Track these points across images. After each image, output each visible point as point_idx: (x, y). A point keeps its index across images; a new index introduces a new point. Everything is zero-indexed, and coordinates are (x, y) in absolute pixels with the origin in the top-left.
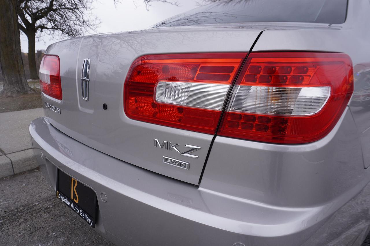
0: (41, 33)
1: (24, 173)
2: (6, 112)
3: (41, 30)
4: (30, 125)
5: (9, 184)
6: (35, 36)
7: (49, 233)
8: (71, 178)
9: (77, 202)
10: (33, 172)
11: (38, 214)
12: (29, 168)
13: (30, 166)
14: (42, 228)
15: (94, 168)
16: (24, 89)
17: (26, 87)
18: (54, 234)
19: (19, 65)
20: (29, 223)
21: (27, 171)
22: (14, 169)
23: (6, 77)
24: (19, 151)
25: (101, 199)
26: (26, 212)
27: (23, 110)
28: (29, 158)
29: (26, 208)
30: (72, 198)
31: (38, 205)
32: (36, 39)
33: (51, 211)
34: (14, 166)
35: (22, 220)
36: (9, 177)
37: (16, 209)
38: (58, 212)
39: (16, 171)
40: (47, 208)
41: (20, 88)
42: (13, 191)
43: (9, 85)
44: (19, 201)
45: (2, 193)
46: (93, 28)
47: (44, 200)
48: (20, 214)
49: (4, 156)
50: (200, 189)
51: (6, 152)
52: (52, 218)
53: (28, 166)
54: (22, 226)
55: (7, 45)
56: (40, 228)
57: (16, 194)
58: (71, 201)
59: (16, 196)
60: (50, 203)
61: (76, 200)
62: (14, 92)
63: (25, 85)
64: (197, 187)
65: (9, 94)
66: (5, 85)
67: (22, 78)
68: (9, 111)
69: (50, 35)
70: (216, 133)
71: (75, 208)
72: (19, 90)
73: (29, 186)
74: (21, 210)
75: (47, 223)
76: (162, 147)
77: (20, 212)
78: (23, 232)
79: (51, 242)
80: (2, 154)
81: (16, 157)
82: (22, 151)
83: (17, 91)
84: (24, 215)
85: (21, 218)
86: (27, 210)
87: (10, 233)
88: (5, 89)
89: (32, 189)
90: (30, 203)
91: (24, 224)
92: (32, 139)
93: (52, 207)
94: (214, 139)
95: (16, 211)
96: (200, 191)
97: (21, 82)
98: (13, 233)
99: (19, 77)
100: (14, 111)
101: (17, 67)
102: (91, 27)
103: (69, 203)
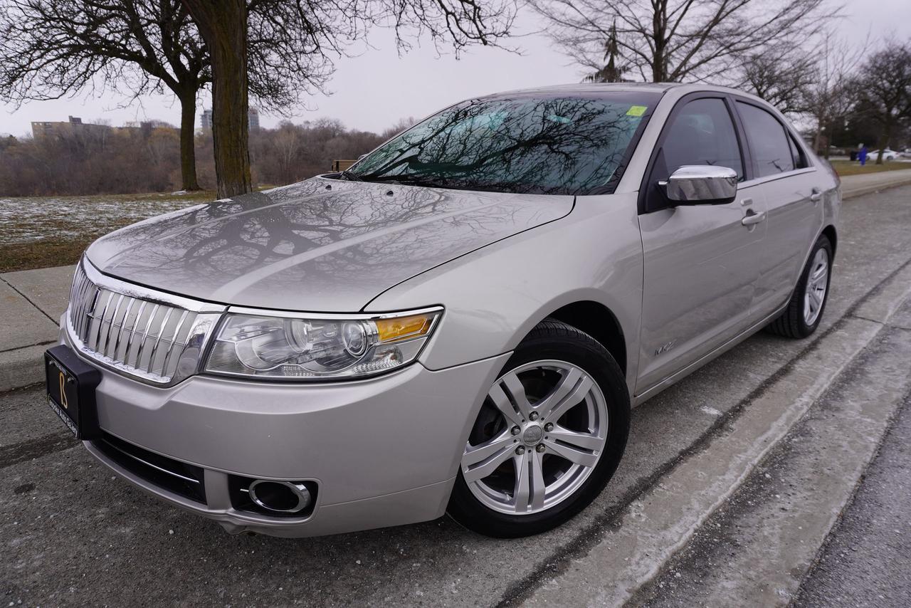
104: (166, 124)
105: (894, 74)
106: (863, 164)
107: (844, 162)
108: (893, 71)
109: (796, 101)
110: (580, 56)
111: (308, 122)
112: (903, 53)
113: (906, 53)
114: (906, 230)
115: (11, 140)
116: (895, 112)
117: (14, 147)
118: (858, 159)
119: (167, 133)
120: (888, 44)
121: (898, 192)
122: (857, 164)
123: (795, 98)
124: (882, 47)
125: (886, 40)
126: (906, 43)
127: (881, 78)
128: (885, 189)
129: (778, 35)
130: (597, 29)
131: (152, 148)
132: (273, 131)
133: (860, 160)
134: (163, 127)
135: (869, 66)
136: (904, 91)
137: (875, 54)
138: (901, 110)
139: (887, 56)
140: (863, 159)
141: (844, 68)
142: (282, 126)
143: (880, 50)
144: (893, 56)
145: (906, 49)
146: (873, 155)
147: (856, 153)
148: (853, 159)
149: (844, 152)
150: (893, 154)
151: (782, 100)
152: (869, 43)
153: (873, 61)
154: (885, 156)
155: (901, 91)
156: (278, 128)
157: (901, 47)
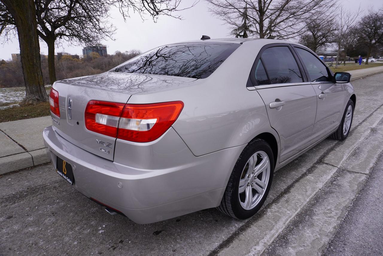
0: (60, 39)
1: (40, 165)
2: (28, 118)
3: (61, 37)
4: (43, 131)
5: (30, 172)
6: (55, 43)
7: (55, 201)
8: (63, 160)
9: (65, 173)
10: (47, 165)
11: (49, 190)
12: (44, 162)
13: (45, 161)
14: (51, 198)
15: (70, 152)
16: (43, 97)
17: (45, 95)
18: (58, 201)
19: (39, 76)
20: (43, 195)
21: (43, 164)
22: (34, 162)
23: (28, 87)
24: (38, 150)
25: (73, 168)
26: (41, 189)
27: (42, 116)
28: (45, 155)
29: (41, 187)
30: (63, 172)
31: (49, 185)
32: (56, 46)
33: (58, 188)
34: (34, 160)
35: (39, 193)
36: (30, 168)
37: (35, 187)
38: (62, 189)
39: (36, 164)
40: (55, 187)
41: (39, 97)
42: (33, 176)
43: (30, 94)
44: (37, 183)
45: (26, 178)
46: (109, 35)
47: (54, 183)
48: (38, 190)
49: (27, 153)
50: (114, 163)
51: (28, 150)
52: (57, 193)
53: (44, 160)
54: (39, 196)
55: (29, 60)
56: (49, 198)
57: (35, 179)
58: (63, 173)
59: (35, 180)
60: (57, 184)
61: (65, 172)
62: (34, 101)
63: (44, 94)
64: (113, 162)
65: (30, 102)
66: (27, 94)
67: (42, 87)
68: (30, 118)
69: (68, 41)
70: (117, 137)
71: (65, 177)
72: (39, 98)
73: (44, 174)
74: (38, 188)
75: (54, 195)
76: (99, 143)
77: (37, 189)
78: (39, 200)
79: (56, 205)
80: (25, 151)
81: (35, 154)
82: (40, 149)
83: (37, 99)
84: (40, 190)
85: (38, 192)
86: (42, 188)
87: (31, 200)
88: (27, 98)
89: (46, 176)
90: (44, 184)
91: (40, 195)
92: (45, 141)
93: (58, 187)
94: (116, 139)
95: (35, 188)
96: (114, 164)
97: (41, 92)
98: (32, 200)
99: (39, 87)
100: (34, 117)
101: (37, 78)
102: (107, 34)
103: (62, 175)
104: (67, 54)
105: (373, 25)
106: (360, 64)
107: (352, 64)
108: (372, 24)
109: (329, 38)
110: (229, 20)
111: (127, 52)
112: (376, 16)
113: (378, 16)
114: (369, 99)
115: (3, 62)
116: (374, 41)
117: (4, 65)
118: (358, 62)
119: (68, 58)
120: (370, 13)
121: (371, 78)
122: (358, 64)
123: (329, 37)
124: (367, 14)
125: (369, 11)
126: (377, 12)
127: (367, 27)
128: (365, 77)
129: (314, 8)
130: (234, 8)
131: (62, 64)
132: (112, 55)
133: (359, 63)
134: (66, 55)
135: (362, 22)
136: (377, 33)
137: (364, 17)
138: (376, 41)
139: (369, 18)
140: (361, 62)
141: (349, 23)
142: (116, 53)
143: (367, 15)
144: (372, 17)
145: (378, 14)
146: (365, 60)
147: (358, 60)
148: (356, 62)
149: (353, 59)
150: (373, 59)
151: (323, 38)
152: (360, 12)
153: (363, 20)
154: (370, 61)
155: (376, 33)
156: (115, 54)
157: (375, 14)
